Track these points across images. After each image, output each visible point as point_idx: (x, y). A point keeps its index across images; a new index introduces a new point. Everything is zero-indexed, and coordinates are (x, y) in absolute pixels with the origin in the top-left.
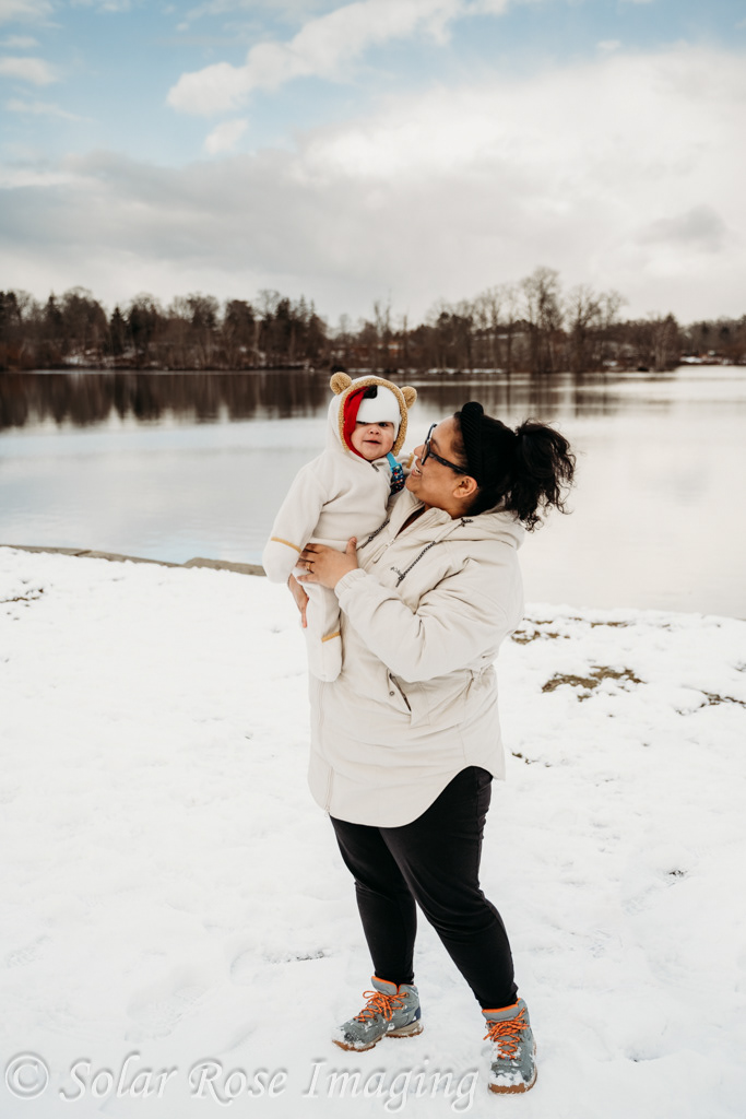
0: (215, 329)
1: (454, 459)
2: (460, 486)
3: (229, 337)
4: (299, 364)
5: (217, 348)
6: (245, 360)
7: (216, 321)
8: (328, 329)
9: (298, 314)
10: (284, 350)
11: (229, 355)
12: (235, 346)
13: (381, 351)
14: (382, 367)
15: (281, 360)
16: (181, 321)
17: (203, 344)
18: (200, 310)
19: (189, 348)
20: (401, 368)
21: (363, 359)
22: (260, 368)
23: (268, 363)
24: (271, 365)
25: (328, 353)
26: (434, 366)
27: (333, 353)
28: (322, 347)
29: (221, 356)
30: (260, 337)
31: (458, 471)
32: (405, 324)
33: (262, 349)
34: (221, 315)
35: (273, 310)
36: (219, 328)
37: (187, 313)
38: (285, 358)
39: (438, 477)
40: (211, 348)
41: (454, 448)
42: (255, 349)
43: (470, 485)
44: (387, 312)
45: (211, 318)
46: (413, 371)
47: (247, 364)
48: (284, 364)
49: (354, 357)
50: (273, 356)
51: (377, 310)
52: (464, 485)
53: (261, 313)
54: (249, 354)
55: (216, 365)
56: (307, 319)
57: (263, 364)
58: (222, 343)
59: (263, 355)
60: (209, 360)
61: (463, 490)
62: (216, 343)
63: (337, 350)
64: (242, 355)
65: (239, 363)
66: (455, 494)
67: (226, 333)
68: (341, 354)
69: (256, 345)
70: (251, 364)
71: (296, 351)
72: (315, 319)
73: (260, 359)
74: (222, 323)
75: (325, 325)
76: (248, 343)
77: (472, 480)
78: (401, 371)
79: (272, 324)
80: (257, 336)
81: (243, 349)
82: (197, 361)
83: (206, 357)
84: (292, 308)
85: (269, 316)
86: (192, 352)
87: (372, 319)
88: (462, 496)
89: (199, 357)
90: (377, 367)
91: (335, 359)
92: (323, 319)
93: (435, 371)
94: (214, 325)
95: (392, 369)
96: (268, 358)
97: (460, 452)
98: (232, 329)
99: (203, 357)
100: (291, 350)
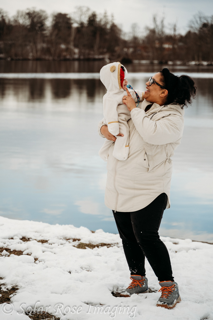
0: (45, 32)
1: (161, 84)
2: (162, 93)
3: (53, 37)
4: (101, 57)
5: (45, 45)
6: (64, 54)
7: (45, 27)
8: (123, 33)
9: (102, 23)
10: (91, 47)
11: (52, 50)
12: (58, 44)
13: (157, 49)
14: (157, 59)
15: (89, 54)
16: (23, 27)
17: (35, 43)
18: (35, 20)
19: (26, 45)
20: (171, 60)
21: (145, 54)
22: (74, 60)
23: (80, 56)
24: (82, 57)
25: (122, 49)
26: (193, 59)
27: (125, 50)
28: (118, 45)
29: (47, 51)
30: (75, 38)
31: (162, 87)
32: (175, 30)
33: (76, 46)
34: (49, 23)
35: (85, 20)
36: (47, 33)
37: (25, 21)
38: (92, 52)
39: (155, 90)
40: (41, 45)
41: (161, 80)
42: (71, 47)
43: (166, 92)
44: (162, 22)
45: (42, 24)
46: (178, 63)
47: (65, 56)
48: (91, 57)
49: (139, 52)
50: (83, 51)
51: (155, 19)
52: (163, 93)
53: (76, 22)
54: (67, 50)
55: (43, 57)
56: (109, 26)
57: (76, 56)
58: (49, 42)
59: (76, 51)
60: (39, 53)
61: (163, 94)
62: (44, 42)
63: (128, 48)
64: (62, 51)
65: (59, 56)
66: (161, 95)
67: (51, 34)
68: (131, 50)
69: (72, 44)
70: (68, 57)
71: (100, 48)
72: (114, 26)
73: (75, 53)
74: (50, 28)
75: (120, 30)
76: (67, 42)
77: (167, 90)
78: (170, 63)
79: (84, 29)
80: (72, 38)
81: (63, 46)
82: (31, 54)
83: (37, 51)
84: (98, 19)
85: (82, 24)
86: (28, 48)
87: (152, 26)
88: (163, 96)
89: (32, 51)
90: (153, 59)
91: (127, 54)
92: (119, 26)
93: (193, 63)
94: (44, 30)
95: (164, 61)
96: (80, 53)
97: (163, 82)
98: (56, 32)
99: (34, 51)
100: (96, 47)
